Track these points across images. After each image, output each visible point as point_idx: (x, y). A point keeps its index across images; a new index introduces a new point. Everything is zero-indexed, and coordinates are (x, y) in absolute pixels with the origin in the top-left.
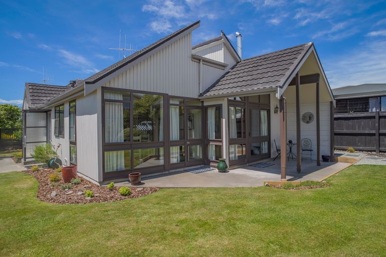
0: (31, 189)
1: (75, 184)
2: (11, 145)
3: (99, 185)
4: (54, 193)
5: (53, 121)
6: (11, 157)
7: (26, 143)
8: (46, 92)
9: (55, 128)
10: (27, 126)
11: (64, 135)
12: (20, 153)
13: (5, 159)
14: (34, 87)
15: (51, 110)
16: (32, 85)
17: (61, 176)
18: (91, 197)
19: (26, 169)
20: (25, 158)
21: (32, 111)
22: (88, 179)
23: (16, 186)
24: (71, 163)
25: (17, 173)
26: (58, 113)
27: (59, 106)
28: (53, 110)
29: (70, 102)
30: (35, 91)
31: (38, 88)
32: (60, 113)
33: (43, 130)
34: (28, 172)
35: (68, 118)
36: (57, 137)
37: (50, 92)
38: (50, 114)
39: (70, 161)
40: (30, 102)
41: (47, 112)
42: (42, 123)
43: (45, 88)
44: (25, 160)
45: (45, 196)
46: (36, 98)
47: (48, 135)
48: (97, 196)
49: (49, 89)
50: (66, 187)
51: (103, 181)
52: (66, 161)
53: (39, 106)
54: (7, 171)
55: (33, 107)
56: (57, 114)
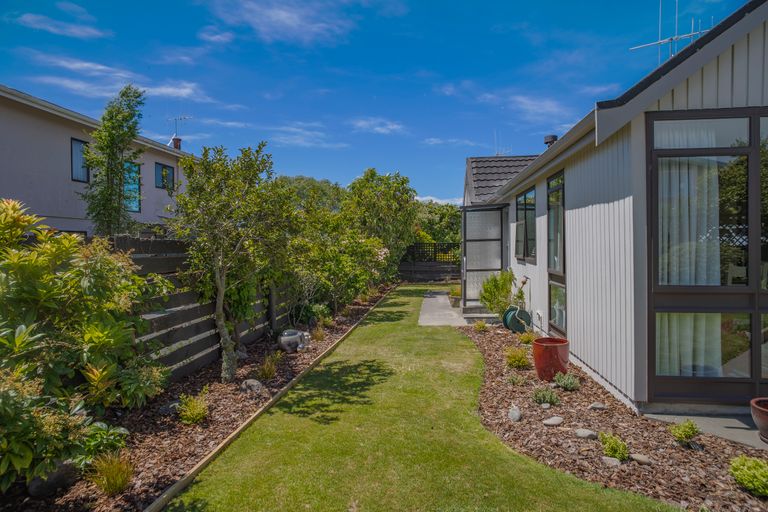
0: (469, 379)
1: (566, 389)
2: (449, 272)
3: (635, 409)
4: (514, 412)
5: (513, 227)
6: (448, 294)
7: (467, 271)
8: (501, 170)
9: (517, 241)
10: (468, 238)
11: (535, 257)
12: (458, 288)
13: (438, 296)
14: (480, 165)
15: (508, 205)
16: (477, 160)
17: (529, 355)
18: (623, 461)
19: (464, 323)
20: (465, 300)
21: (476, 208)
22: (596, 378)
23: (444, 363)
24: (551, 327)
25: (450, 329)
26: (522, 209)
27: (524, 193)
28: (513, 203)
29: (549, 180)
30: (482, 170)
31: (486, 165)
32: (526, 209)
33: (495, 247)
34: (467, 330)
35: (546, 216)
36: (521, 261)
37: (506, 170)
38: (507, 213)
39: (550, 319)
40: (474, 192)
41: (501, 208)
42: (494, 233)
43: (498, 164)
44: (465, 305)
45: (495, 411)
46: (484, 184)
47: (503, 255)
48: (640, 463)
49: (505, 164)
50: (544, 398)
51: (651, 400)
52: (540, 318)
53: (488, 198)
54: (435, 323)
55: (478, 201)
56: (521, 214)
